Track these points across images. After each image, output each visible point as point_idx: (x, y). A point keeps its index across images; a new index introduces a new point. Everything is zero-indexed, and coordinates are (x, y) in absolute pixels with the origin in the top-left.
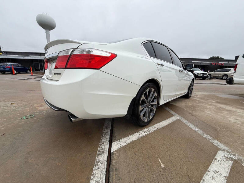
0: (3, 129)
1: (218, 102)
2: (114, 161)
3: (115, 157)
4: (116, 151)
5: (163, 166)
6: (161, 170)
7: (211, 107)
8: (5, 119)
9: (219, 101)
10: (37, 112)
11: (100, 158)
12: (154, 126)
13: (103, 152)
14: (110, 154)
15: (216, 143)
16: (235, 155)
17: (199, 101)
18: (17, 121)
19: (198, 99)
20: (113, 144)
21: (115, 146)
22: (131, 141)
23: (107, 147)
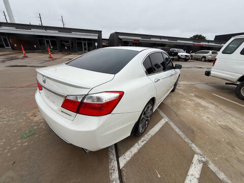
0: (9, 154)
1: (196, 96)
2: (124, 178)
3: (124, 173)
4: (124, 167)
5: (159, 176)
6: (158, 180)
7: (191, 102)
8: (4, 140)
9: (197, 94)
10: (35, 126)
11: (114, 177)
12: (149, 133)
13: (114, 170)
14: (120, 171)
15: (194, 146)
16: (204, 157)
17: (182, 95)
18: (19, 141)
19: (180, 92)
20: (120, 159)
21: (123, 161)
22: (133, 153)
23: (116, 163)
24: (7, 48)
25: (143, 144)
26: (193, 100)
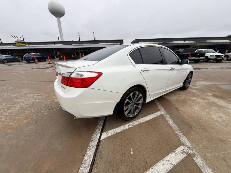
0: (35, 117)
1: (214, 96)
2: (101, 146)
3: (102, 143)
4: (103, 139)
5: (132, 153)
6: (130, 155)
7: (203, 101)
8: (35, 110)
9: (216, 93)
10: (55, 104)
11: (92, 144)
13: (95, 139)
14: (99, 141)
15: (184, 139)
16: (192, 150)
17: (194, 93)
18: (43, 111)
19: (194, 91)
20: (103, 134)
21: (104, 136)
22: (116, 132)
23: (98, 136)
24: (56, 58)
25: (128, 127)
26: (207, 99)
